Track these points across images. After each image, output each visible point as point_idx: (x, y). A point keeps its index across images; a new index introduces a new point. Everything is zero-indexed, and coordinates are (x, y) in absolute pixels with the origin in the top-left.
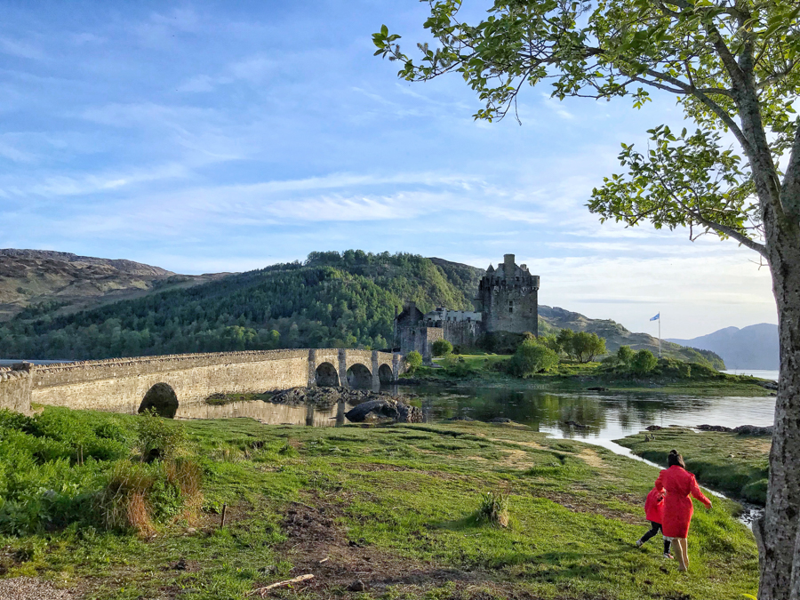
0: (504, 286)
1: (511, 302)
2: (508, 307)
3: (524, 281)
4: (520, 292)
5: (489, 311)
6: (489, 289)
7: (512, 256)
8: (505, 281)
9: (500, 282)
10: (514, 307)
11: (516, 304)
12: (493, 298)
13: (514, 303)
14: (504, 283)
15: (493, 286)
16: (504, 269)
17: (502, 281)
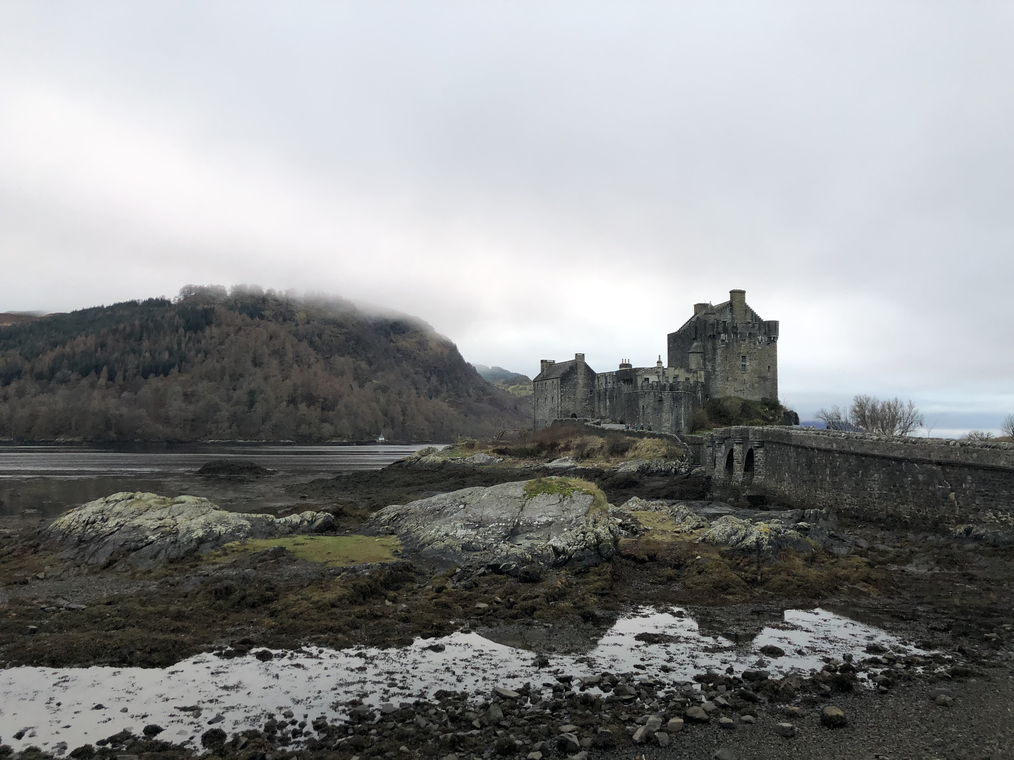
0: (736, 334)
1: (744, 357)
2: (739, 363)
3: (759, 329)
4: (755, 344)
5: (714, 369)
7: (743, 293)
8: (736, 327)
9: (730, 328)
10: (748, 364)
11: (750, 359)
12: (719, 351)
13: (747, 358)
14: (735, 330)
15: (720, 333)
16: (731, 310)
17: (734, 327)
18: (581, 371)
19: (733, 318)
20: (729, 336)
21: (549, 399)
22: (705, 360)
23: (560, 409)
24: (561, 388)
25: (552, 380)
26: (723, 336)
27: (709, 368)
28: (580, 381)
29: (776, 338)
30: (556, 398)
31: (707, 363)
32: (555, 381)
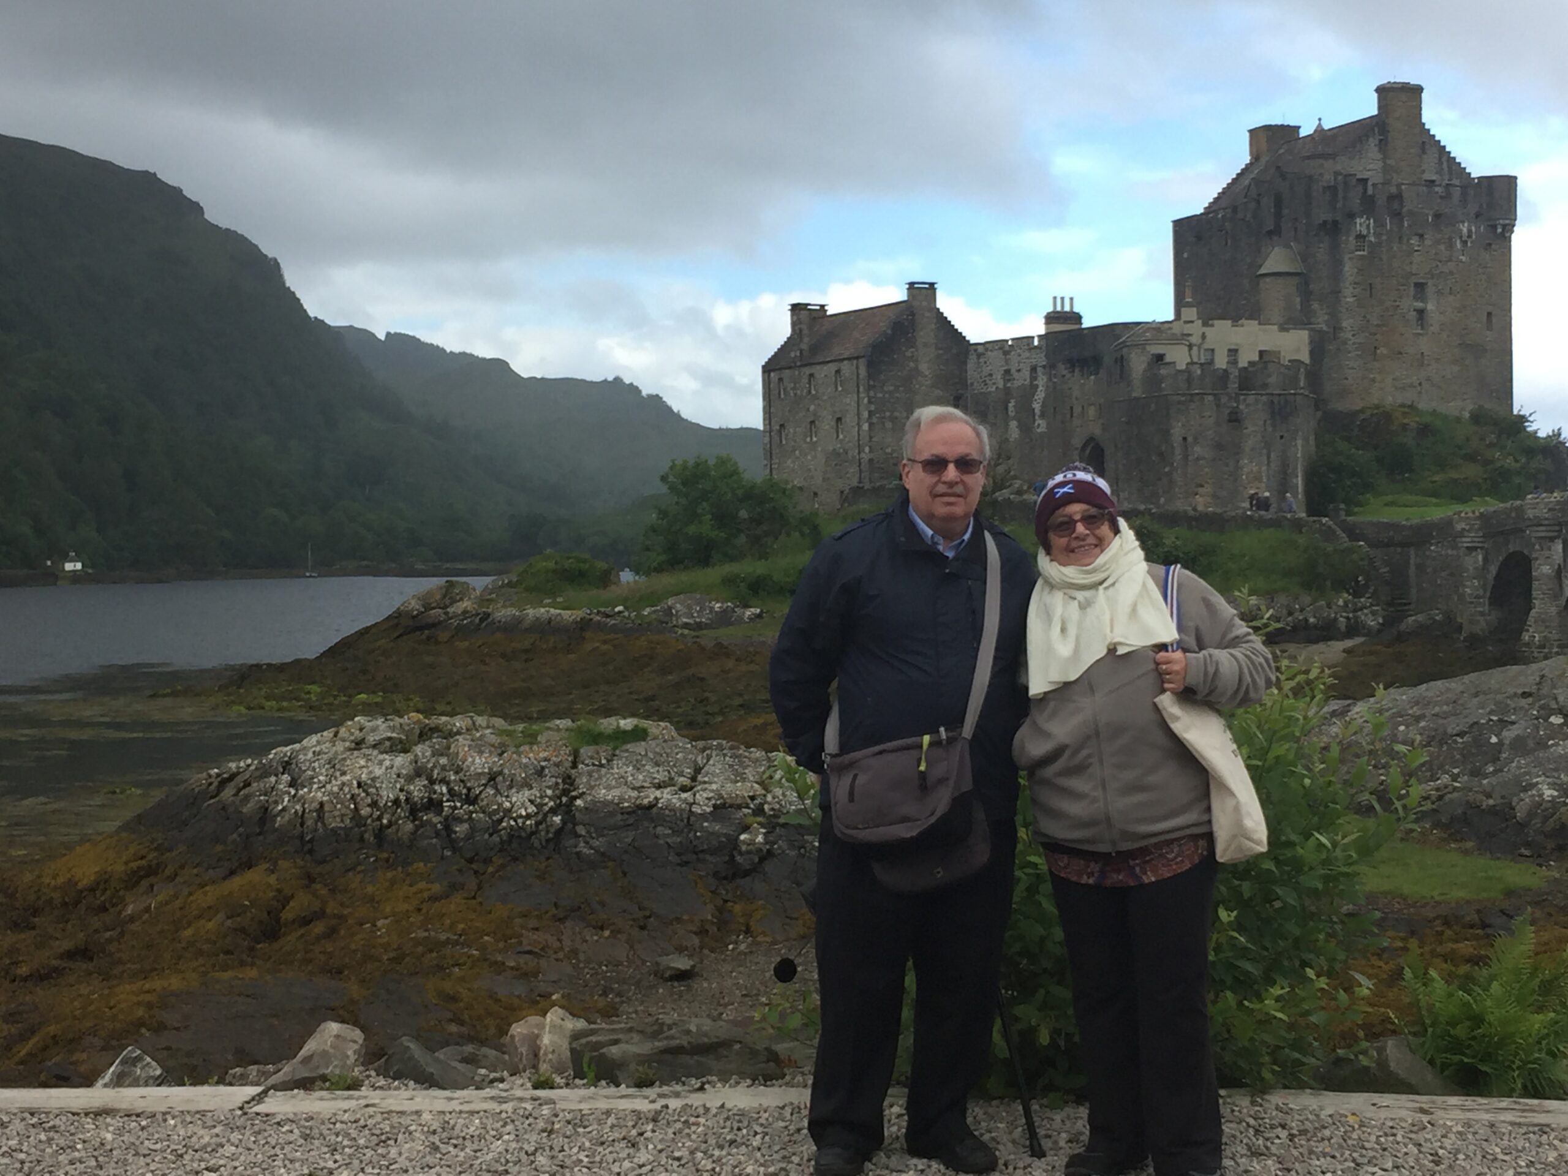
0: (1397, 215)
1: (1420, 287)
2: (1409, 304)
3: (1464, 201)
4: (1450, 245)
5: (1337, 329)
6: (1333, 229)
7: (1415, 91)
8: (1399, 197)
9: (1381, 201)
10: (1430, 307)
11: (1439, 293)
12: (1349, 269)
13: (1430, 290)
14: (1396, 205)
15: (1351, 216)
16: (1383, 144)
17: (1391, 198)
18: (926, 334)
19: (1386, 169)
20: (1380, 224)
21: (826, 425)
22: (1306, 294)
23: (866, 454)
24: (870, 388)
25: (833, 367)
26: (1361, 224)
27: (1321, 321)
28: (924, 367)
29: (1509, 228)
30: (850, 420)
31: (1315, 306)
32: (847, 368)
